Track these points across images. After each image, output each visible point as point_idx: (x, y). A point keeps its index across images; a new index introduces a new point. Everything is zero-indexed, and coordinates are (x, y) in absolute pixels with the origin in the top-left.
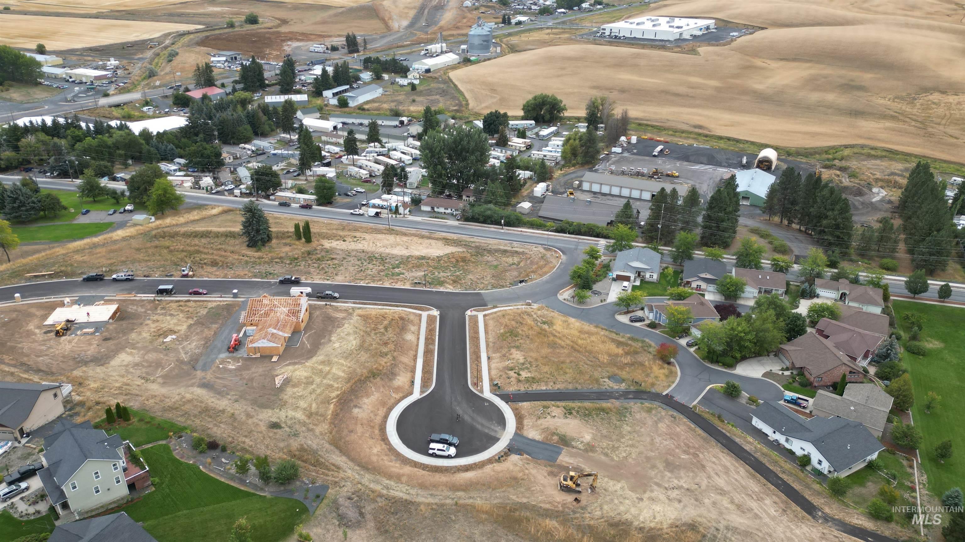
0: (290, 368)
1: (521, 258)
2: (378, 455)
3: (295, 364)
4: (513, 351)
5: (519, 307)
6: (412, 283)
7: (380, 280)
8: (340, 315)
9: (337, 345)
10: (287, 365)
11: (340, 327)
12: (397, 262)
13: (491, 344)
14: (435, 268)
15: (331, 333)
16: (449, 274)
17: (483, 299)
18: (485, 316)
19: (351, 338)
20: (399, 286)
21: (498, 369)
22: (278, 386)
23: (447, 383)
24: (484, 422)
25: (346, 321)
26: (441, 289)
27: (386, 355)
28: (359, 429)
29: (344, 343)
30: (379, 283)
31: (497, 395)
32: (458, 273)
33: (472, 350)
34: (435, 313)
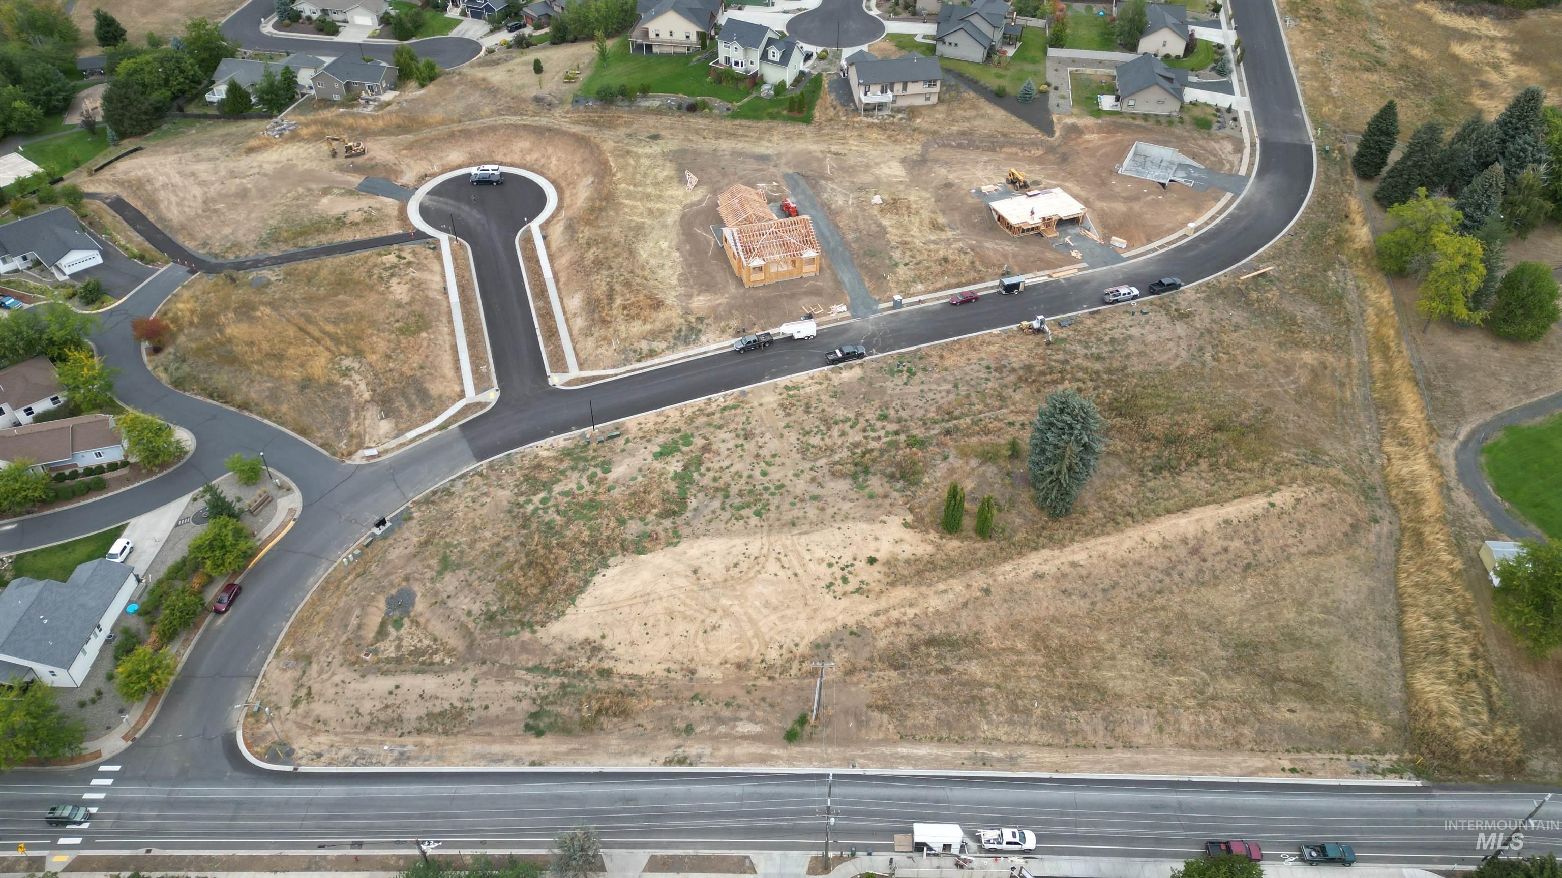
0: (695, 198)
1: (376, 652)
2: (549, 158)
3: (693, 205)
4: (406, 299)
5: (394, 443)
6: (627, 432)
7: (691, 420)
8: (700, 302)
9: (664, 245)
10: (700, 202)
11: (681, 275)
12: (693, 503)
13: (445, 319)
14: (593, 504)
15: (688, 264)
16: (557, 488)
17: (471, 441)
18: (462, 395)
19: (653, 262)
20: (649, 418)
21: (431, 272)
22: (687, 172)
23: (499, 246)
24: (445, 207)
25: (681, 290)
26: (561, 441)
27: (588, 244)
28: (578, 169)
29: (657, 251)
30: (688, 412)
31: (431, 237)
32: (536, 499)
33: (473, 305)
34: (556, 380)
